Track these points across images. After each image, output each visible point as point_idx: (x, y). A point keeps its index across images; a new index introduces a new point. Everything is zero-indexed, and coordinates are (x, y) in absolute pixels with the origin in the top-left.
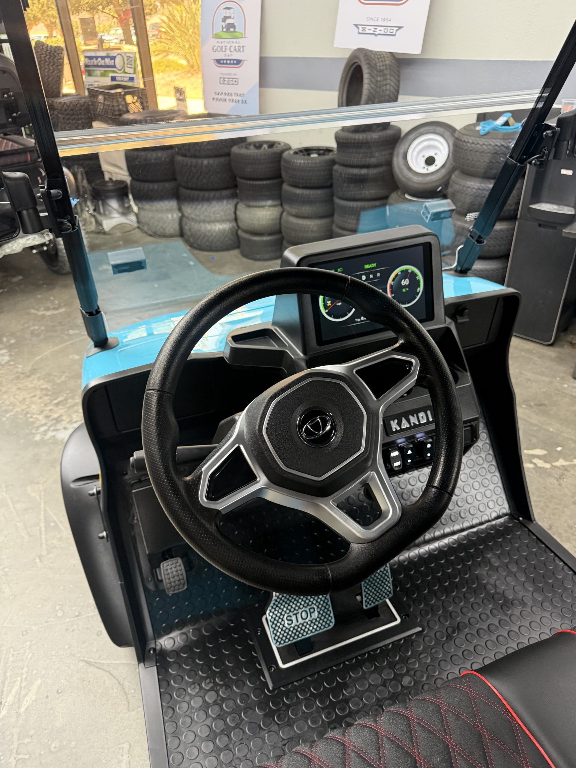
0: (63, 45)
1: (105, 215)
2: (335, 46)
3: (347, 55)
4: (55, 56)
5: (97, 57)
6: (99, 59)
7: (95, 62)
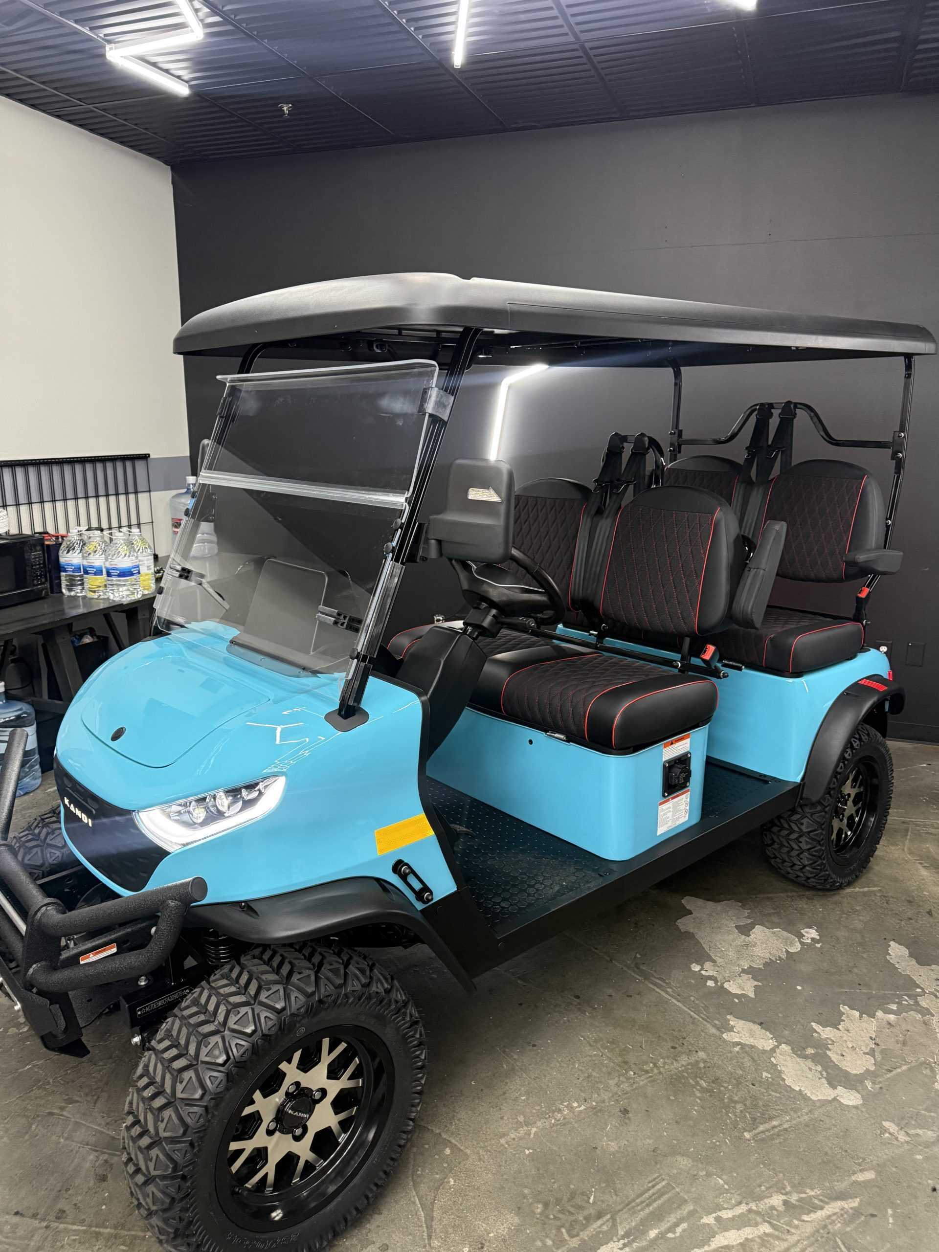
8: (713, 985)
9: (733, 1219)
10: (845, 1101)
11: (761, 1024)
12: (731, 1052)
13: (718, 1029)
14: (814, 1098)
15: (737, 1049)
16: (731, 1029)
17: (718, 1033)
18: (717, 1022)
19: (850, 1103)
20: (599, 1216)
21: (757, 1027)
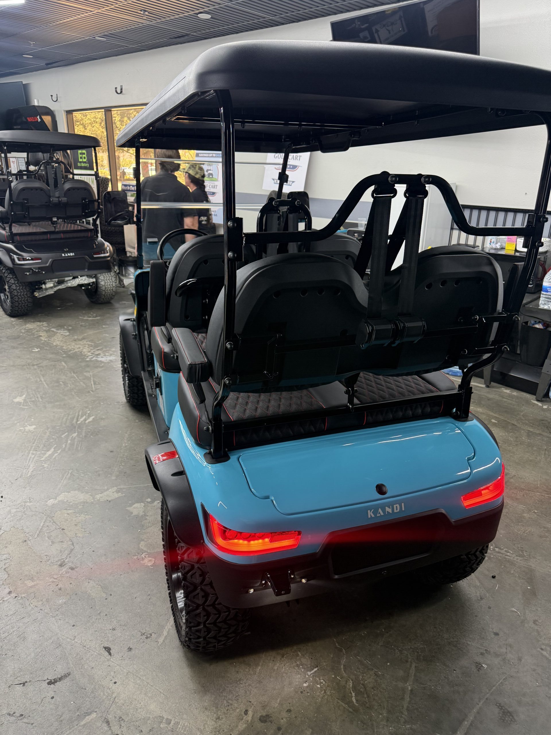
0: (109, 177)
1: (125, 276)
2: (263, 188)
3: (268, 194)
4: (104, 183)
5: (129, 186)
6: (131, 187)
7: (128, 188)
8: (147, 500)
9: (54, 455)
10: (52, 500)
11: (110, 502)
12: (106, 485)
13: (121, 489)
14: (63, 494)
15: (106, 488)
16: (118, 492)
17: (119, 487)
18: (125, 490)
19: (49, 501)
20: (85, 436)
21: (109, 499)
